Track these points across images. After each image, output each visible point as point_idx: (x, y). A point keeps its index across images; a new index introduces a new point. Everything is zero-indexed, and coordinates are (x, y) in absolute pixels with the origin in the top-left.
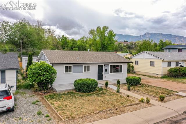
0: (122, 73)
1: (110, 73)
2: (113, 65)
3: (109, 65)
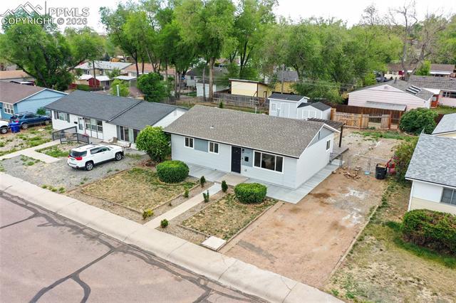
0: (282, 172)
1: (255, 165)
2: (261, 152)
3: (252, 151)
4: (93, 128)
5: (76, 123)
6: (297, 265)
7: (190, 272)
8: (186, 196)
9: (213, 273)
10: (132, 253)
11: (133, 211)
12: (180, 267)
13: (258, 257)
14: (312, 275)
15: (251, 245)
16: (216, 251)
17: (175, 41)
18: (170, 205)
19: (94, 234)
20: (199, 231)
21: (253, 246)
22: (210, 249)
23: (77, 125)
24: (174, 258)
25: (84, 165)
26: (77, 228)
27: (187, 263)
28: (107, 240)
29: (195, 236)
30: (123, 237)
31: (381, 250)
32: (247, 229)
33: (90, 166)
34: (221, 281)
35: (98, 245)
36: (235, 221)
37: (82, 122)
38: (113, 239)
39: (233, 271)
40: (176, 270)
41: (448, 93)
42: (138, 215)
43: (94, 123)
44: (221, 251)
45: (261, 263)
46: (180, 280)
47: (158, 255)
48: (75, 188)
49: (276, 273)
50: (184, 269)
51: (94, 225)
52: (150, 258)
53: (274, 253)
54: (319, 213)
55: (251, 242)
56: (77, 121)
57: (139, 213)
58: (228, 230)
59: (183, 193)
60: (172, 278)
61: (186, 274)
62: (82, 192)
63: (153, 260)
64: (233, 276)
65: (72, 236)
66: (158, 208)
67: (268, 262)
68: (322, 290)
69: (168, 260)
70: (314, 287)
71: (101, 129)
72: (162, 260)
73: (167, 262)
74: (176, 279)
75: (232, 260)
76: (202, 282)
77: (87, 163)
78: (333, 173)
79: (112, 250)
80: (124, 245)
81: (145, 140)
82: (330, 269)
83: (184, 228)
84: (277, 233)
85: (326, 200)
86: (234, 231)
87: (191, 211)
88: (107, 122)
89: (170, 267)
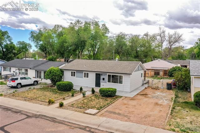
0: (123, 84)
1: (108, 82)
2: (111, 74)
3: (107, 74)
4: (23, 73)
5: (14, 72)
6: (144, 119)
7: (79, 125)
8: (73, 96)
9: (94, 125)
10: (41, 118)
11: (43, 101)
12: (72, 123)
13: (119, 116)
14: (155, 123)
15: (114, 112)
16: (94, 115)
17: (65, 43)
18: (64, 99)
19: (18, 111)
20: (82, 107)
21: (115, 112)
22: (90, 114)
23: (15, 73)
24: (68, 119)
25: (16, 85)
26: (8, 109)
27: (76, 121)
28: (26, 113)
29: (80, 110)
30: (35, 111)
31: (187, 112)
32: (109, 106)
33: (19, 86)
34: (99, 128)
35: (20, 115)
36: (102, 103)
37: (17, 71)
38: (30, 113)
39: (106, 123)
40: (70, 124)
41: (183, 66)
42: (45, 103)
43: (23, 71)
44: (97, 115)
45: (122, 119)
46: (73, 129)
47: (58, 118)
48: (9, 94)
49: (133, 122)
50: (75, 124)
51: (18, 107)
52: (53, 120)
53: (128, 115)
54: (146, 100)
55: (113, 111)
56: (15, 71)
57: (46, 102)
58: (99, 106)
59: (71, 95)
60: (68, 128)
61: (77, 126)
62: (13, 95)
63: (54, 120)
64: (107, 125)
65: (4, 112)
66: (57, 100)
67: (126, 118)
68: (165, 129)
69: (65, 120)
70: (159, 128)
71: (27, 74)
72: (60, 120)
73: (63, 121)
74: (70, 128)
75: (105, 118)
76: (88, 129)
77: (18, 84)
78: (146, 88)
79: (28, 117)
80: (36, 115)
81: (50, 73)
82: (164, 120)
83: (73, 107)
84: (126, 107)
85: (147, 96)
86: (102, 107)
87: (76, 101)
88: (31, 69)
89: (65, 123)
